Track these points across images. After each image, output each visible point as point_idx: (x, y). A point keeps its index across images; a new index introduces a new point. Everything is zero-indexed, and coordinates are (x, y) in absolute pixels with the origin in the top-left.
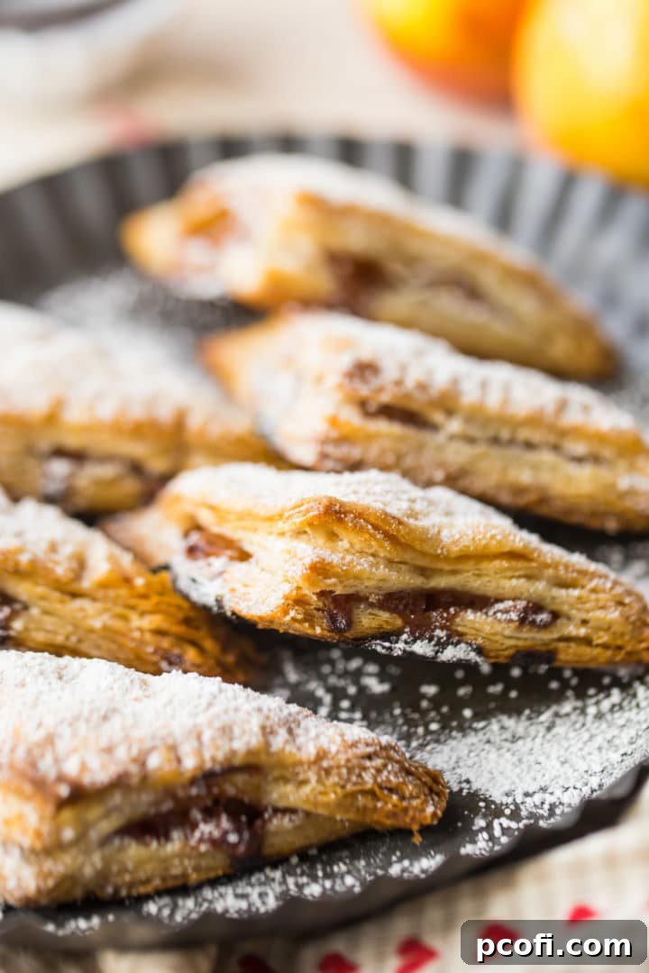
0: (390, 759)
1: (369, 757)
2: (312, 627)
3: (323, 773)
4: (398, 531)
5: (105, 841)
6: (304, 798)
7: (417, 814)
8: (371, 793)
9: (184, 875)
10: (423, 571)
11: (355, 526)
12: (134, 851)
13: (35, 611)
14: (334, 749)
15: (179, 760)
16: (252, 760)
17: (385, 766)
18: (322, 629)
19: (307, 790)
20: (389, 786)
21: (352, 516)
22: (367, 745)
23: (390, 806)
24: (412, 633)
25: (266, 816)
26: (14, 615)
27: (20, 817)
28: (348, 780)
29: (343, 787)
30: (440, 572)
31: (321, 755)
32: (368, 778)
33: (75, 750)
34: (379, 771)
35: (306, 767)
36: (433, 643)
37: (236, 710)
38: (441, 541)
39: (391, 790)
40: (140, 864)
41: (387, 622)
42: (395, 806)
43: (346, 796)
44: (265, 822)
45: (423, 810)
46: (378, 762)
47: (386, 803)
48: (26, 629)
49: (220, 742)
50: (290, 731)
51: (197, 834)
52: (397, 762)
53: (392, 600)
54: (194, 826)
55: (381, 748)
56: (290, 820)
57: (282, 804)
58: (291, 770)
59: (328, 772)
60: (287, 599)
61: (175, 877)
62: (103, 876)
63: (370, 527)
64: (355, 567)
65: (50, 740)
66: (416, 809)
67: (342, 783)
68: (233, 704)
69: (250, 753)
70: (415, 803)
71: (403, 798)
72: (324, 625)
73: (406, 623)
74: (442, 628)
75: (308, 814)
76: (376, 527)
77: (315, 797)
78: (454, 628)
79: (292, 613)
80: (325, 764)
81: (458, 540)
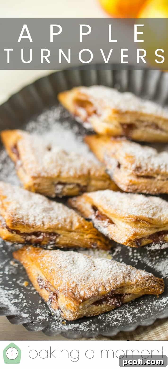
0: (152, 280)
1: (147, 280)
2: (133, 246)
3: (137, 286)
4: (152, 222)
5: (88, 307)
6: (133, 291)
7: (158, 292)
8: (148, 288)
9: (106, 310)
10: (157, 228)
11: (142, 223)
12: (95, 308)
13: (61, 236)
14: (139, 280)
15: (105, 289)
16: (121, 286)
17: (151, 282)
18: (135, 246)
19: (133, 289)
20: (152, 286)
21: (142, 221)
22: (147, 277)
23: (152, 291)
24: (155, 243)
25: (124, 296)
26: (57, 237)
27: (70, 304)
28: (143, 286)
29: (141, 288)
30: (161, 227)
31: (137, 281)
32: (147, 285)
33: (82, 289)
34: (149, 283)
35: (133, 285)
36: (159, 244)
37: (117, 272)
38: (161, 221)
39: (153, 287)
40: (96, 310)
41: (149, 242)
42: (153, 291)
43: (142, 290)
44: (124, 297)
45: (160, 291)
46: (149, 281)
47: (151, 290)
48: (60, 241)
49: (114, 283)
50: (129, 277)
51: (109, 302)
52: (153, 280)
53: (150, 237)
54: (108, 301)
55: (150, 277)
56: (129, 296)
57: (127, 293)
58: (130, 286)
59: (138, 285)
60: (127, 241)
61: (104, 311)
62: (88, 313)
63: (146, 222)
64: (142, 232)
65: (76, 286)
66: (158, 291)
67: (141, 287)
68: (116, 271)
69: (121, 284)
70: (158, 289)
71: (155, 288)
72: (135, 245)
73: (154, 241)
74: (162, 240)
75: (133, 294)
76: (147, 222)
77: (135, 291)
78: (164, 239)
79: (128, 244)
80: (138, 284)
81: (165, 220)
